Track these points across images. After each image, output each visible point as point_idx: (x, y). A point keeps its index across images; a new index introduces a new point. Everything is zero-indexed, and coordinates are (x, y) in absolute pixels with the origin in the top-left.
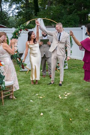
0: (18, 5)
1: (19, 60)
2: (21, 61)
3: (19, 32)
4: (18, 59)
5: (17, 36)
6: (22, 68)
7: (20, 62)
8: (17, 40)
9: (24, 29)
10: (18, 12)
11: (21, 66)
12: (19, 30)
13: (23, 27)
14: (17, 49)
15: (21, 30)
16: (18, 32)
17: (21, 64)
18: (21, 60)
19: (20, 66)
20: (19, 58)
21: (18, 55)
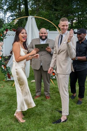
0: (13, 13)
1: (3, 68)
2: (7, 69)
3: (5, 33)
4: (3, 66)
5: (2, 37)
6: (8, 78)
7: (5, 70)
8: (2, 42)
9: (11, 30)
10: (12, 19)
11: (7, 76)
12: (4, 29)
13: (9, 27)
14: (2, 54)
15: (7, 30)
16: (3, 32)
17: (6, 72)
18: (6, 67)
19: (5, 75)
20: (5, 66)
21: (3, 61)
